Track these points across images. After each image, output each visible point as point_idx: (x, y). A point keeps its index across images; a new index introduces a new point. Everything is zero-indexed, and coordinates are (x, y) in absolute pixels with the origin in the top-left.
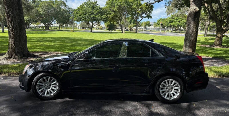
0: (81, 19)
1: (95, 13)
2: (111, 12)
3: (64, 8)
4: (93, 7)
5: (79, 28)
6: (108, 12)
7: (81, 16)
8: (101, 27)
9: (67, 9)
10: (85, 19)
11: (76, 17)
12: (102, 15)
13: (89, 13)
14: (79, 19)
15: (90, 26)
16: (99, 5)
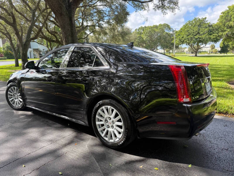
0: (183, 41)
1: (202, 33)
2: (225, 28)
3: (168, 32)
4: (200, 26)
5: (187, 53)
6: (220, 29)
7: (183, 38)
8: (216, 50)
9: (171, 32)
10: (188, 41)
11: (178, 40)
12: (211, 35)
13: (194, 33)
14: (182, 42)
15: (195, 49)
16: (208, 22)
